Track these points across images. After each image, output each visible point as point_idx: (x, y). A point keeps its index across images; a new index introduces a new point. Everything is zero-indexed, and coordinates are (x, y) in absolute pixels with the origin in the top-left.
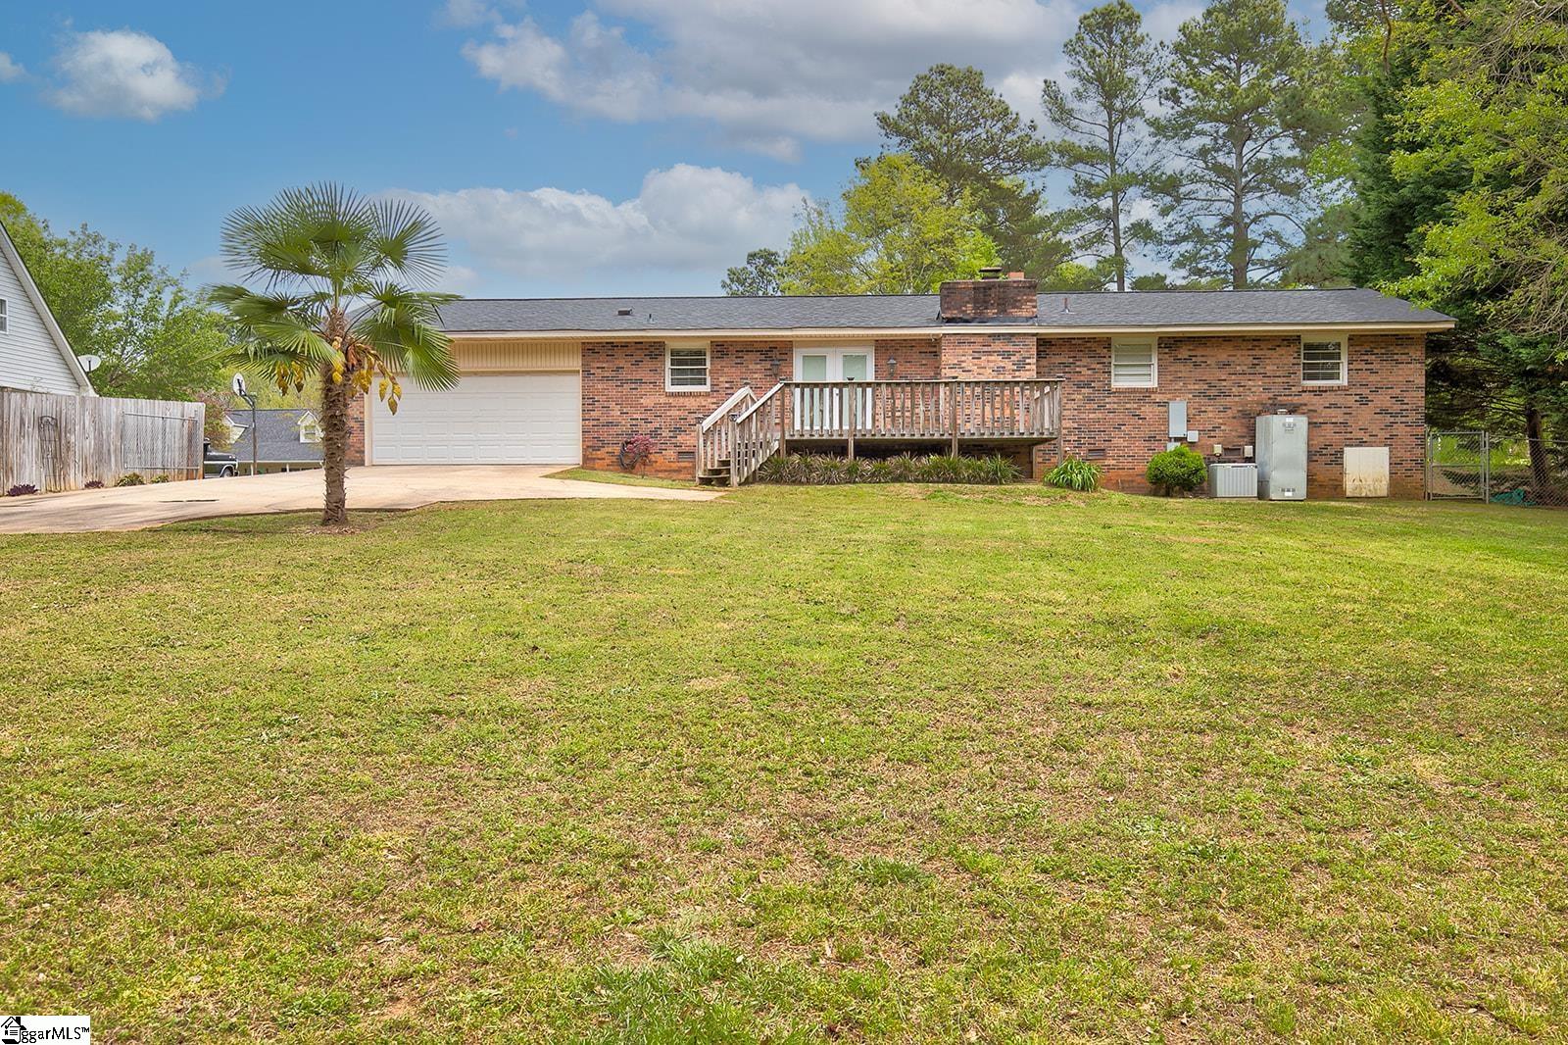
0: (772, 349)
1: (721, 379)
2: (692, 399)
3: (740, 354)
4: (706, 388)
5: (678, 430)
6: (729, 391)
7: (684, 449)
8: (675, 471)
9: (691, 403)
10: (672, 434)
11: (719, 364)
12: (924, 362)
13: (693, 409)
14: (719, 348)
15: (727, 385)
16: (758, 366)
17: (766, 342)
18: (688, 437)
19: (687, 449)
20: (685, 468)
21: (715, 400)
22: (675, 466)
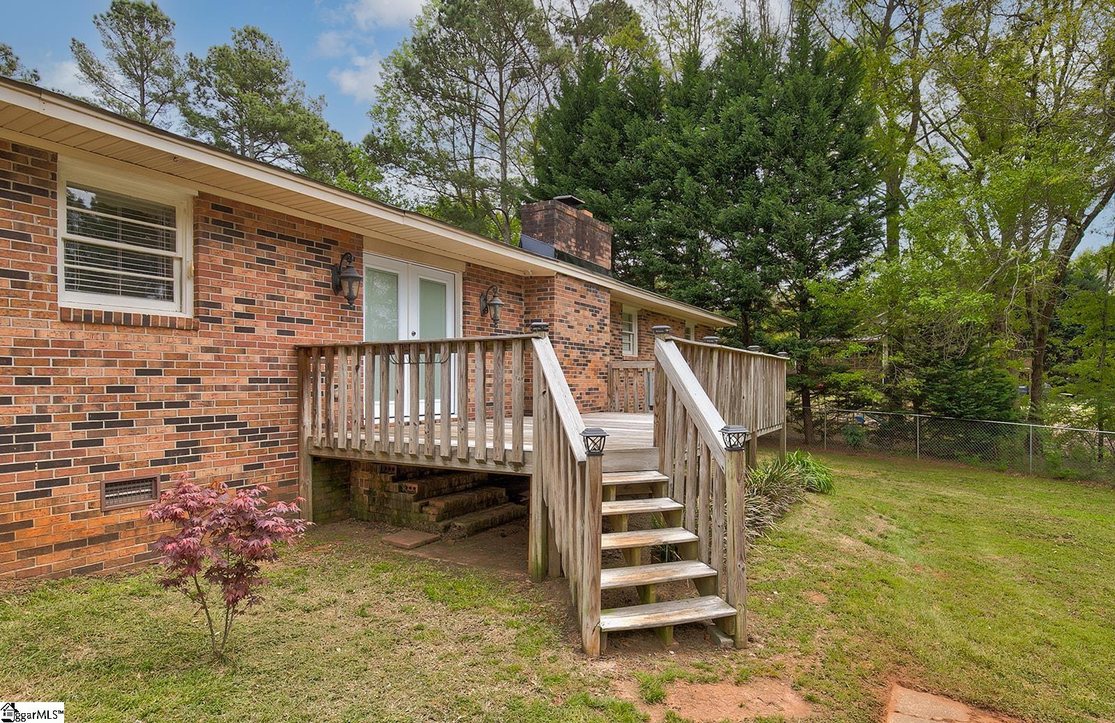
0: (329, 243)
1: (226, 292)
2: (148, 337)
3: (268, 241)
4: (178, 309)
5: (106, 421)
6: (244, 323)
7: (124, 473)
8: (94, 540)
9: (149, 347)
10: (83, 435)
11: (217, 254)
12: (512, 308)
13: (153, 361)
14: (220, 215)
15: (240, 308)
16: (304, 275)
17: (319, 225)
18: (136, 441)
19: (134, 473)
20: (130, 524)
21: (209, 342)
22: (93, 526)
